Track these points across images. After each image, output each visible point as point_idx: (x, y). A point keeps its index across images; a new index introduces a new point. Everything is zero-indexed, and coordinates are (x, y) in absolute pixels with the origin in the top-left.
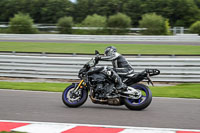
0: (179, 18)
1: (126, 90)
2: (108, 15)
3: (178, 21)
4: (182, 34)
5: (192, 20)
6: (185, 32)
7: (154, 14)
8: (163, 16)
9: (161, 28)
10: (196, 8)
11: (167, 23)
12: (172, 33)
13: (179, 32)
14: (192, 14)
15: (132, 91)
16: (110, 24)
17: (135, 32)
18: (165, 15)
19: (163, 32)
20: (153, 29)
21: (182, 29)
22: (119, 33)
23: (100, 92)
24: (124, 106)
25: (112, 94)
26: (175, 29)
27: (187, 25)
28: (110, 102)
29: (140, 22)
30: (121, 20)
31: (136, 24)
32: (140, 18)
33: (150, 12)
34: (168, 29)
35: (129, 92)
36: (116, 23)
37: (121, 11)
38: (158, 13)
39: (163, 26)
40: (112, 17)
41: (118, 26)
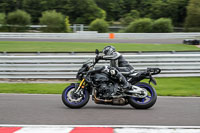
0: (79, 16)
1: (131, 89)
2: (7, 12)
3: (78, 19)
4: (82, 32)
5: (92, 18)
6: (85, 29)
7: (54, 11)
8: (64, 13)
9: (61, 26)
10: (95, 6)
11: (67, 21)
12: (72, 31)
13: (79, 29)
14: (91, 12)
15: (137, 90)
16: (9, 21)
17: (35, 29)
18: (65, 13)
19: (63, 29)
20: (53, 26)
21: (82, 26)
22: (18, 30)
23: (104, 92)
24: (129, 106)
25: (117, 94)
26: (75, 26)
27: (87, 22)
28: (116, 102)
29: (41, 19)
30: (21, 17)
31: (36, 22)
32: (40, 16)
33: (50, 9)
34: (69, 26)
35: (134, 91)
36: (15, 20)
37: (20, 8)
38: (58, 10)
39: (63, 23)
40: (11, 14)
41: (18, 23)
